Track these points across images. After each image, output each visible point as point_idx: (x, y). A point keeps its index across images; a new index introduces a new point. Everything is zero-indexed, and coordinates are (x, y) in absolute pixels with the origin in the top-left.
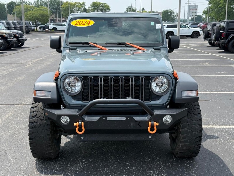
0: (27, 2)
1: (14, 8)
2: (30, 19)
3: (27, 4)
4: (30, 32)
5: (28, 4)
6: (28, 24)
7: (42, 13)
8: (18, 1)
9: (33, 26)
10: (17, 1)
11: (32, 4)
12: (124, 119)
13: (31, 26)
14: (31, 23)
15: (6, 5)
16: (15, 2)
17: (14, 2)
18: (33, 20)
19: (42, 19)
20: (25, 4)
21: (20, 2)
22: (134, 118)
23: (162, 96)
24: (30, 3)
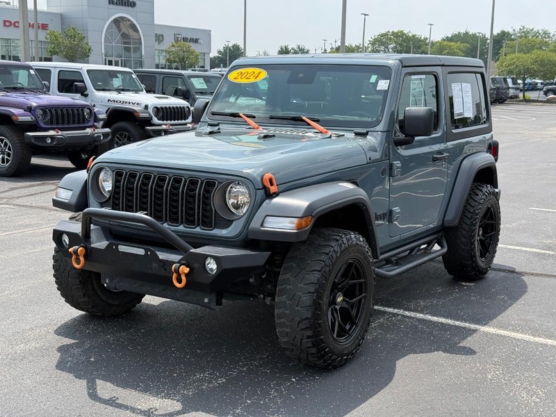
0: (538, 32)
1: (502, 47)
2: (510, 72)
3: (537, 37)
4: (505, 100)
5: (540, 37)
6: (501, 84)
7: (541, 57)
8: (517, 30)
9: (512, 88)
10: (514, 30)
11: (551, 35)
12: (141, 252)
13: (509, 88)
14: (509, 81)
15: (488, 41)
16: (511, 31)
17: (508, 33)
18: (519, 74)
19: (540, 72)
20: (533, 36)
21: (523, 32)
22: (158, 253)
23: (233, 221)
24: (545, 33)
